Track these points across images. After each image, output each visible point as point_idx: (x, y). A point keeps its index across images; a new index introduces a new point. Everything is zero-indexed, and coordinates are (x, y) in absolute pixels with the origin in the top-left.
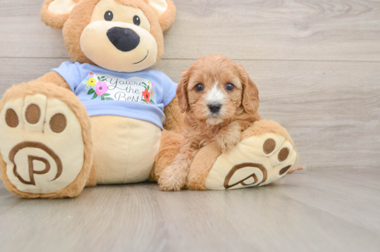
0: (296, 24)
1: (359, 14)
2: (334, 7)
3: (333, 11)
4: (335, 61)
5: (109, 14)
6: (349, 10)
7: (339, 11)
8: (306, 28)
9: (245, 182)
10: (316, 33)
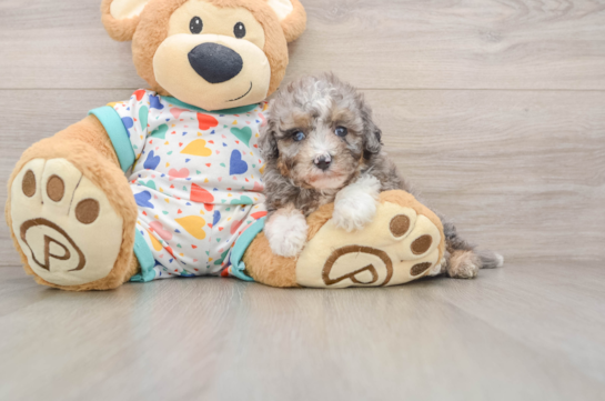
0: (481, 33)
1: (585, 15)
2: (543, 4)
3: (542, 11)
5: (197, 22)
6: (568, 9)
7: (552, 11)
8: (497, 38)
9: (357, 276)
10: (513, 47)
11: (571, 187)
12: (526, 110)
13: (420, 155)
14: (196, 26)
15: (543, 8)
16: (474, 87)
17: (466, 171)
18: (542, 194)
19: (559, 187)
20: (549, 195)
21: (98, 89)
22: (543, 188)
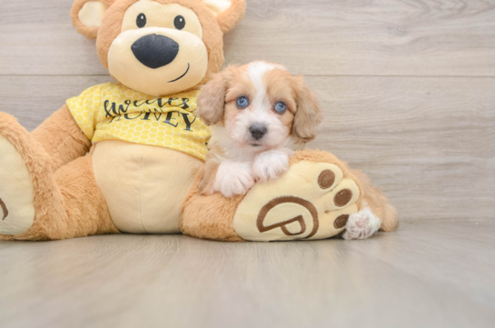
0: (390, 28)
1: (477, 13)
2: (442, 4)
3: (441, 9)
4: (443, 76)
5: (142, 18)
6: (463, 8)
7: (450, 9)
8: (402, 31)
10: (417, 40)
11: (467, 159)
12: (429, 93)
13: (338, 131)
14: (141, 21)
15: (442, 7)
16: (383, 74)
17: (377, 145)
18: (443, 165)
19: (457, 159)
20: (448, 166)
21: (64, 75)
22: (443, 160)
